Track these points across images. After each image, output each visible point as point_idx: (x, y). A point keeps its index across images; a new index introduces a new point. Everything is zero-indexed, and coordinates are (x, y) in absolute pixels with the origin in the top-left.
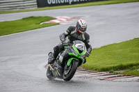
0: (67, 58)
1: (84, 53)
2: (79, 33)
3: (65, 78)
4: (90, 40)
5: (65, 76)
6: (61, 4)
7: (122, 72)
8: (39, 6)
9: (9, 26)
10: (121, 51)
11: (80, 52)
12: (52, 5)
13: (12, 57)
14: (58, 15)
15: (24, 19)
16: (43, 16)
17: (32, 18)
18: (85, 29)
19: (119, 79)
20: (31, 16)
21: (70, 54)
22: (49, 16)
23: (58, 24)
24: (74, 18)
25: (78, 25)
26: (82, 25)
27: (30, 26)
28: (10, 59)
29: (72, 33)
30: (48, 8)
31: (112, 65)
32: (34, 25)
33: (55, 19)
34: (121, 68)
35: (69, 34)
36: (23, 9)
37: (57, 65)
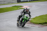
1: (28, 18)
2: (27, 11)
3: (22, 26)
4: (31, 14)
6: (25, 2)
7: (46, 24)
8: (18, 2)
9: (8, 9)
10: (45, 17)
11: (27, 17)
12: (22, 2)
13: (9, 19)
14: (24, 5)
16: (19, 5)
17: (15, 6)
18: (29, 10)
19: (45, 27)
20: (15, 5)
21: (23, 18)
22: (21, 5)
26: (28, 9)
27: (15, 9)
28: (8, 20)
29: (25, 11)
30: (21, 3)
31: (43, 22)
33: (23, 6)
35: (24, 11)
36: (12, 3)
37: (20, 22)
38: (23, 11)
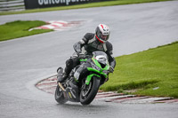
0: (84, 74)
3: (81, 100)
5: (83, 98)
6: (56, 5)
8: (27, 8)
10: (132, 64)
11: (103, 66)
12: (44, 6)
15: (7, 24)
19: (129, 101)
21: (89, 69)
22: (40, 20)
23: (52, 30)
24: (73, 23)
25: (98, 31)
27: (16, 33)
30: (38, 10)
31: (121, 83)
32: (20, 32)
33: (48, 24)
34: (133, 86)
35: (86, 43)
38: (83, 42)
